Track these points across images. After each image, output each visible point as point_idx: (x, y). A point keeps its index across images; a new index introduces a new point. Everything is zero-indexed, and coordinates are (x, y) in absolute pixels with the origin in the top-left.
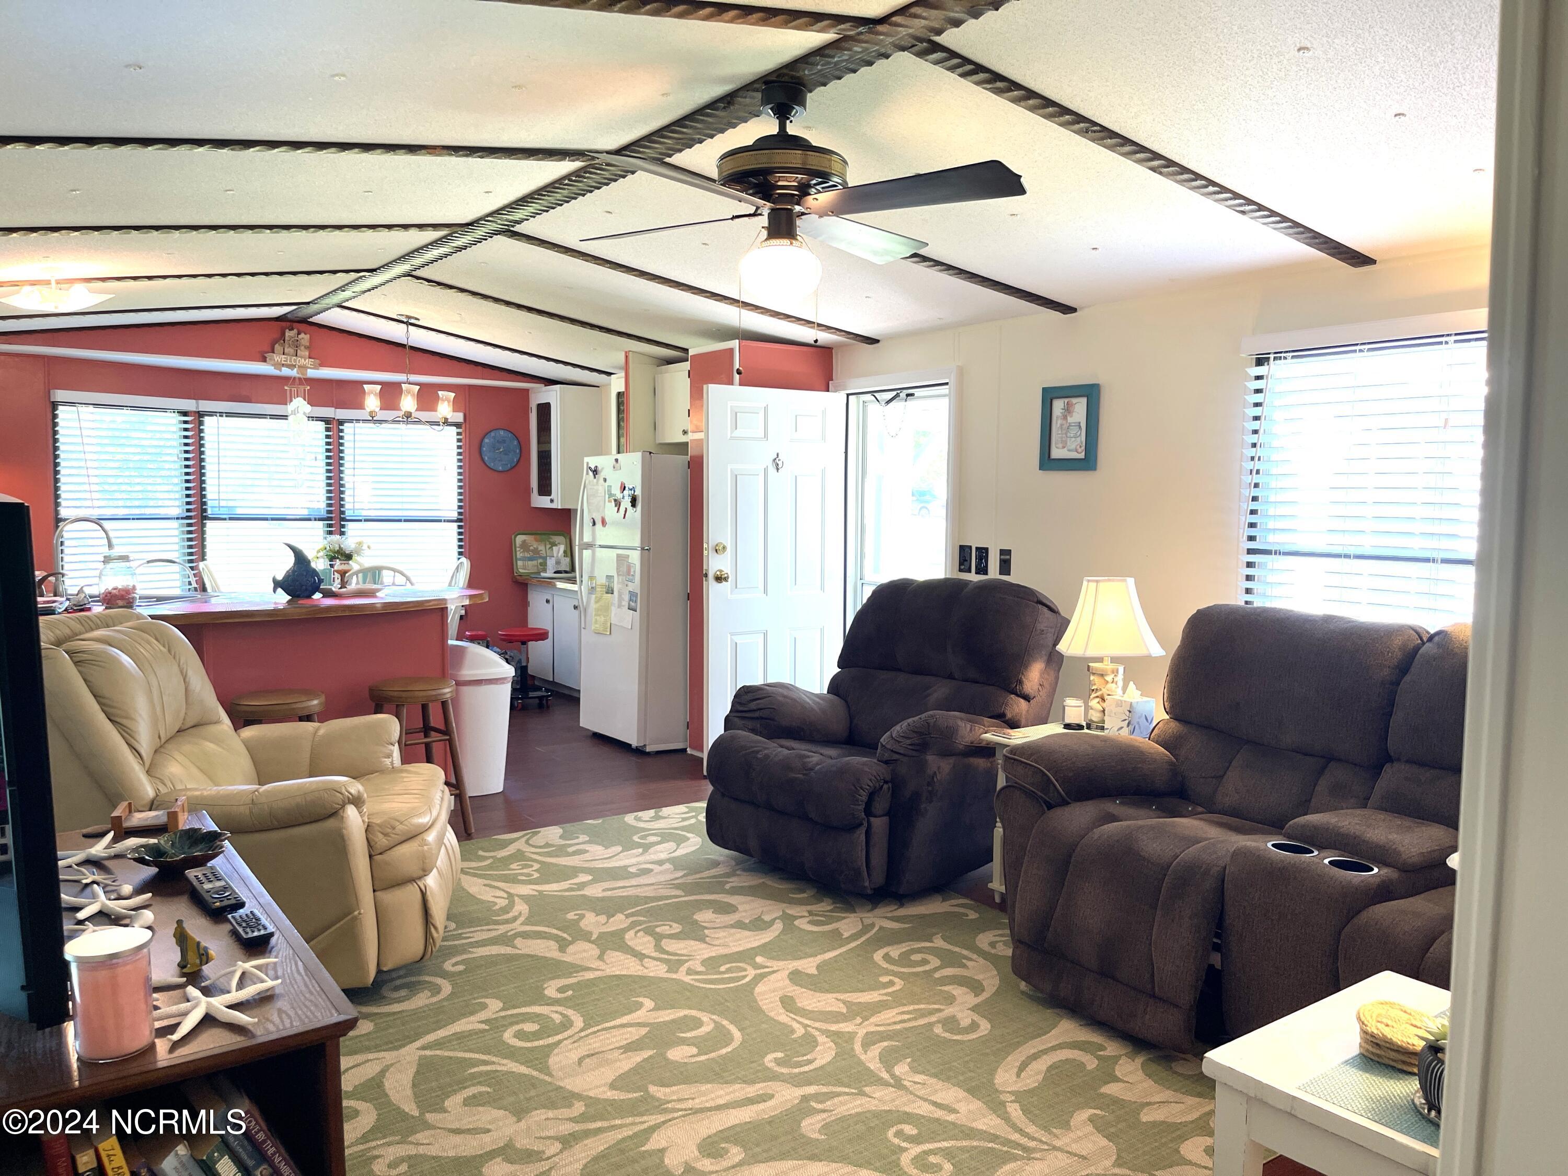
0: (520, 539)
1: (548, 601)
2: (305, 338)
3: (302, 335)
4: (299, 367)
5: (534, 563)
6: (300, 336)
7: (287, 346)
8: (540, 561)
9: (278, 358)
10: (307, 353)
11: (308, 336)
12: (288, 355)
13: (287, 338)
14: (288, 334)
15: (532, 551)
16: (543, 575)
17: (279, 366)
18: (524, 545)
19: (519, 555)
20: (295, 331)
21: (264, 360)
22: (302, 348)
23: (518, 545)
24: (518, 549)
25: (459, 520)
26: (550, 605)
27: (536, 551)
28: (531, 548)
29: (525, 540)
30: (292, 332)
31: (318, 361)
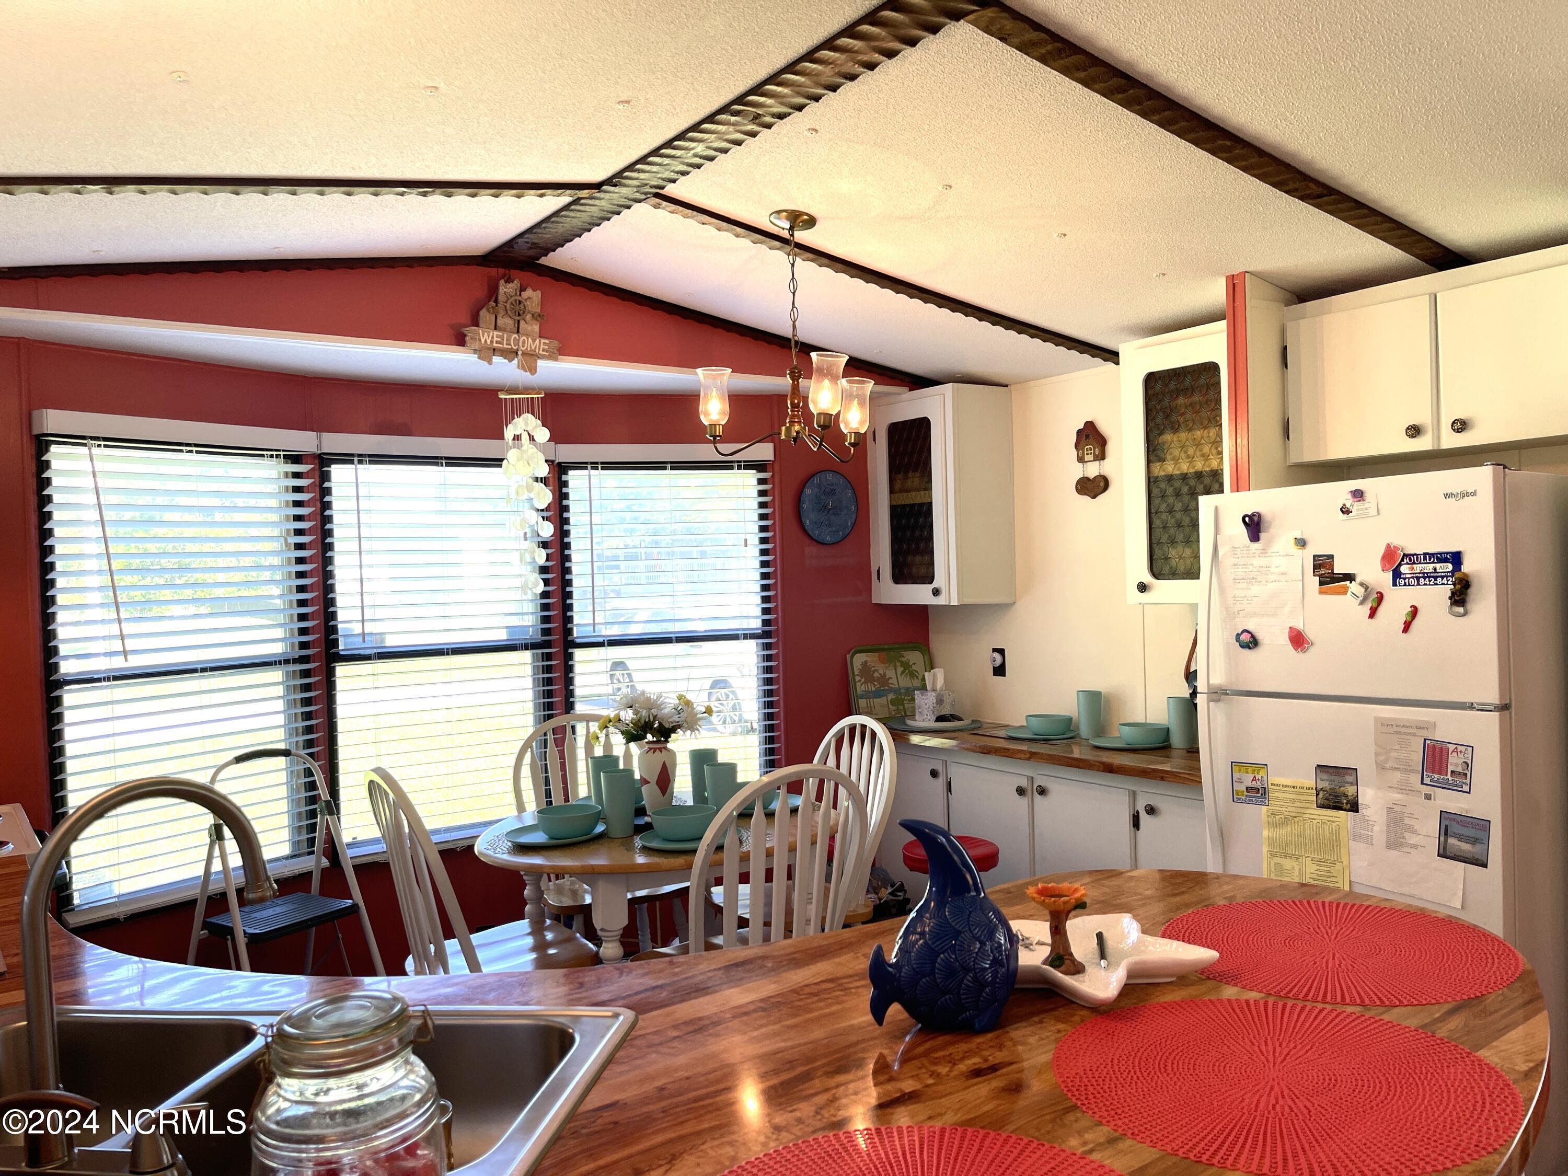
0: (859, 660)
1: (934, 774)
2: (532, 297)
3: (528, 293)
4: (524, 354)
5: (883, 700)
6: (525, 294)
7: (502, 313)
8: (891, 696)
9: (487, 336)
10: (536, 328)
11: (539, 293)
12: (503, 330)
13: (501, 298)
14: (506, 289)
15: (878, 680)
16: (909, 722)
17: (487, 353)
18: (866, 671)
19: (861, 688)
20: (515, 284)
21: (460, 341)
22: (529, 317)
23: (856, 672)
24: (857, 678)
25: (766, 634)
26: (940, 782)
27: (884, 680)
28: (876, 675)
29: (866, 662)
30: (510, 285)
31: (556, 343)
